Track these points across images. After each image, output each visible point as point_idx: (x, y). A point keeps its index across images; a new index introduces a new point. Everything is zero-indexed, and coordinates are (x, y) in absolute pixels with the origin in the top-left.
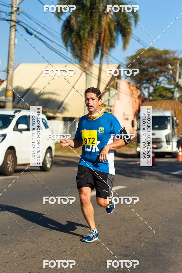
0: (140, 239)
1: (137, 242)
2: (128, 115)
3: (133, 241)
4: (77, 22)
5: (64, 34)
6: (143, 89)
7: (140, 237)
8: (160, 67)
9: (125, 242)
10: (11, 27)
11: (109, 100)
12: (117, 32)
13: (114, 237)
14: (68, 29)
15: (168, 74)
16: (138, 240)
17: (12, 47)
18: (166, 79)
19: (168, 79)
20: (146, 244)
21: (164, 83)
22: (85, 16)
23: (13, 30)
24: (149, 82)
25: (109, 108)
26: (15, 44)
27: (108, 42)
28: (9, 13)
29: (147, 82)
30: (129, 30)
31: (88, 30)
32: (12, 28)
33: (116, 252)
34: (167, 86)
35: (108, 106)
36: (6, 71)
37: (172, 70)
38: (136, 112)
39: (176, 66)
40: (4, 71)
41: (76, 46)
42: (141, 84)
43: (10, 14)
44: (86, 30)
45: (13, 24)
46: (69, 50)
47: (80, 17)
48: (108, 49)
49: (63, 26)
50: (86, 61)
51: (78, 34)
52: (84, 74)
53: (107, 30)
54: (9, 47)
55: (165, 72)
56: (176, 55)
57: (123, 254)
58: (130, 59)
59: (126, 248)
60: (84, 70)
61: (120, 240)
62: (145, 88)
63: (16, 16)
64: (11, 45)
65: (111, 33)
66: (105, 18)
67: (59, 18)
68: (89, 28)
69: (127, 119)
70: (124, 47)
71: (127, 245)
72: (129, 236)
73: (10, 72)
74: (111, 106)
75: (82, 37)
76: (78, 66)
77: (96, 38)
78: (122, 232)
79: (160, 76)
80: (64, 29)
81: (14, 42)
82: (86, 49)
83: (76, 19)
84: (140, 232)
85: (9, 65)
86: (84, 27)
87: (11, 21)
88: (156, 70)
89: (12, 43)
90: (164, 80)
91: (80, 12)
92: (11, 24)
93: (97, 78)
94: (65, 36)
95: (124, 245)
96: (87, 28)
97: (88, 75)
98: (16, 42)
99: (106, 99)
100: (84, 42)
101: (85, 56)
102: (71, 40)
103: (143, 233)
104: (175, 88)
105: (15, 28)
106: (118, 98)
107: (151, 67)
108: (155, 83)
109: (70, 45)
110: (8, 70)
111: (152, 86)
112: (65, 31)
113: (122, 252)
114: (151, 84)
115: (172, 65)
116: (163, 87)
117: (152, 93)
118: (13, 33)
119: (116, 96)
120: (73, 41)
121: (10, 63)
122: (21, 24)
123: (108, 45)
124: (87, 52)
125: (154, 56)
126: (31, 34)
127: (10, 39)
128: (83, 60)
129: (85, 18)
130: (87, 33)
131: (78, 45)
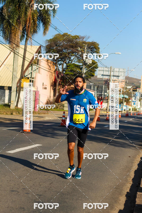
0: (50, 189)
1: (49, 191)
2: (46, 86)
3: (45, 190)
4: (8, 12)
6: (58, 65)
7: (51, 187)
8: (71, 49)
9: (39, 191)
11: (31, 73)
12: (39, 21)
13: (31, 187)
14: (0, 17)
15: (78, 54)
16: (49, 189)
18: (76, 58)
19: (78, 58)
20: (55, 192)
21: (74, 61)
24: (63, 60)
25: (32, 79)
27: (32, 28)
29: (62, 60)
30: (48, 20)
31: (16, 18)
33: (32, 199)
34: (77, 64)
35: (31, 78)
37: (81, 51)
38: (52, 83)
39: (84, 48)
42: (57, 61)
44: (15, 19)
46: (1, 34)
47: (10, 8)
48: (32, 34)
50: (14, 44)
51: (8, 21)
52: (12, 53)
53: (31, 19)
55: (75, 52)
56: (84, 40)
57: (37, 201)
58: (49, 42)
59: (39, 196)
60: (11, 50)
61: (35, 190)
62: (60, 65)
65: (34, 21)
66: (30, 10)
68: (17, 17)
69: (46, 88)
70: (45, 33)
71: (40, 194)
72: (42, 186)
74: (33, 78)
75: (11, 24)
76: (8, 48)
77: (23, 25)
78: (37, 183)
79: (71, 56)
82: (14, 34)
83: (7, 10)
84: (50, 183)
86: (14, 16)
88: (69, 51)
90: (74, 59)
91: (11, 4)
93: (22, 57)
95: (38, 194)
96: (16, 17)
99: (30, 72)
100: (13, 28)
101: (14, 40)
102: (3, 26)
103: (53, 183)
104: (83, 65)
106: (39, 72)
107: (65, 49)
108: (67, 61)
109: (2, 30)
111: (66, 63)
113: (36, 199)
114: (65, 62)
115: (81, 48)
116: (74, 64)
117: (65, 68)
119: (37, 70)
123: (32, 30)
124: (15, 36)
125: (67, 40)
128: (12, 42)
129: (14, 9)
130: (15, 21)
131: (8, 29)
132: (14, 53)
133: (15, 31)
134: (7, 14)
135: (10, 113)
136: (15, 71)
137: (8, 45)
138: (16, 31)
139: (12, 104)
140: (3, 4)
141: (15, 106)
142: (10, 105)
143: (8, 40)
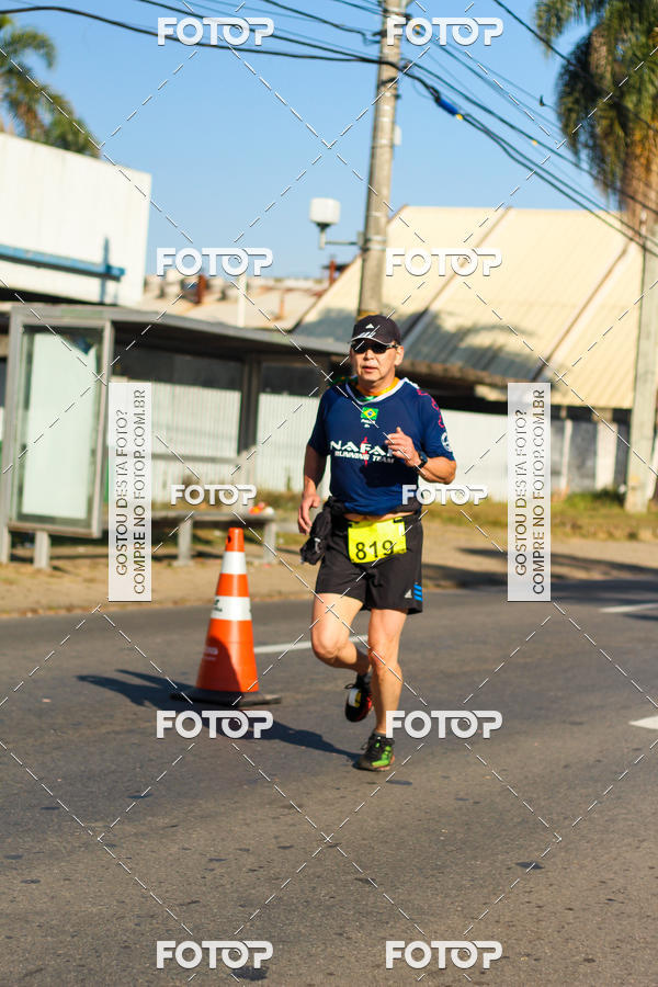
4: (615, 60)
5: (564, 104)
10: (381, 84)
14: (580, 86)
17: (384, 155)
22: (643, 39)
23: (388, 94)
26: (392, 146)
28: (375, 34)
32: (383, 89)
36: (361, 243)
40: (353, 244)
41: (610, 149)
43: (378, 38)
44: (647, 90)
45: (388, 72)
46: (585, 166)
47: (623, 41)
49: (561, 75)
50: (645, 206)
51: (617, 107)
52: (634, 249)
54: (373, 156)
60: (630, 233)
63: (398, 47)
64: (379, 151)
67: (548, 44)
73: (375, 247)
75: (631, 116)
76: (618, 224)
80: (566, 85)
81: (392, 140)
82: (643, 160)
83: (611, 51)
85: (372, 224)
86: (641, 77)
87: (381, 62)
89: (384, 141)
91: (627, 24)
92: (379, 74)
94: (570, 110)
97: (648, 255)
98: (398, 140)
100: (638, 135)
101: (641, 187)
102: (592, 126)
105: (396, 89)
109: (586, 146)
110: (367, 241)
112: (570, 94)
118: (387, 108)
120: (598, 130)
121: (375, 213)
122: (417, 72)
124: (648, 169)
126: (452, 111)
127: (375, 129)
128: (633, 198)
129: (643, 46)
130: (649, 102)
131: (615, 143)
132: (644, 248)
133: (650, 151)
134: (612, 69)
135: (627, 531)
136: (648, 337)
137: (615, 212)
138: (654, 149)
139: (634, 489)
140: (593, 23)
141: (646, 502)
142: (624, 495)
143: (614, 189)
